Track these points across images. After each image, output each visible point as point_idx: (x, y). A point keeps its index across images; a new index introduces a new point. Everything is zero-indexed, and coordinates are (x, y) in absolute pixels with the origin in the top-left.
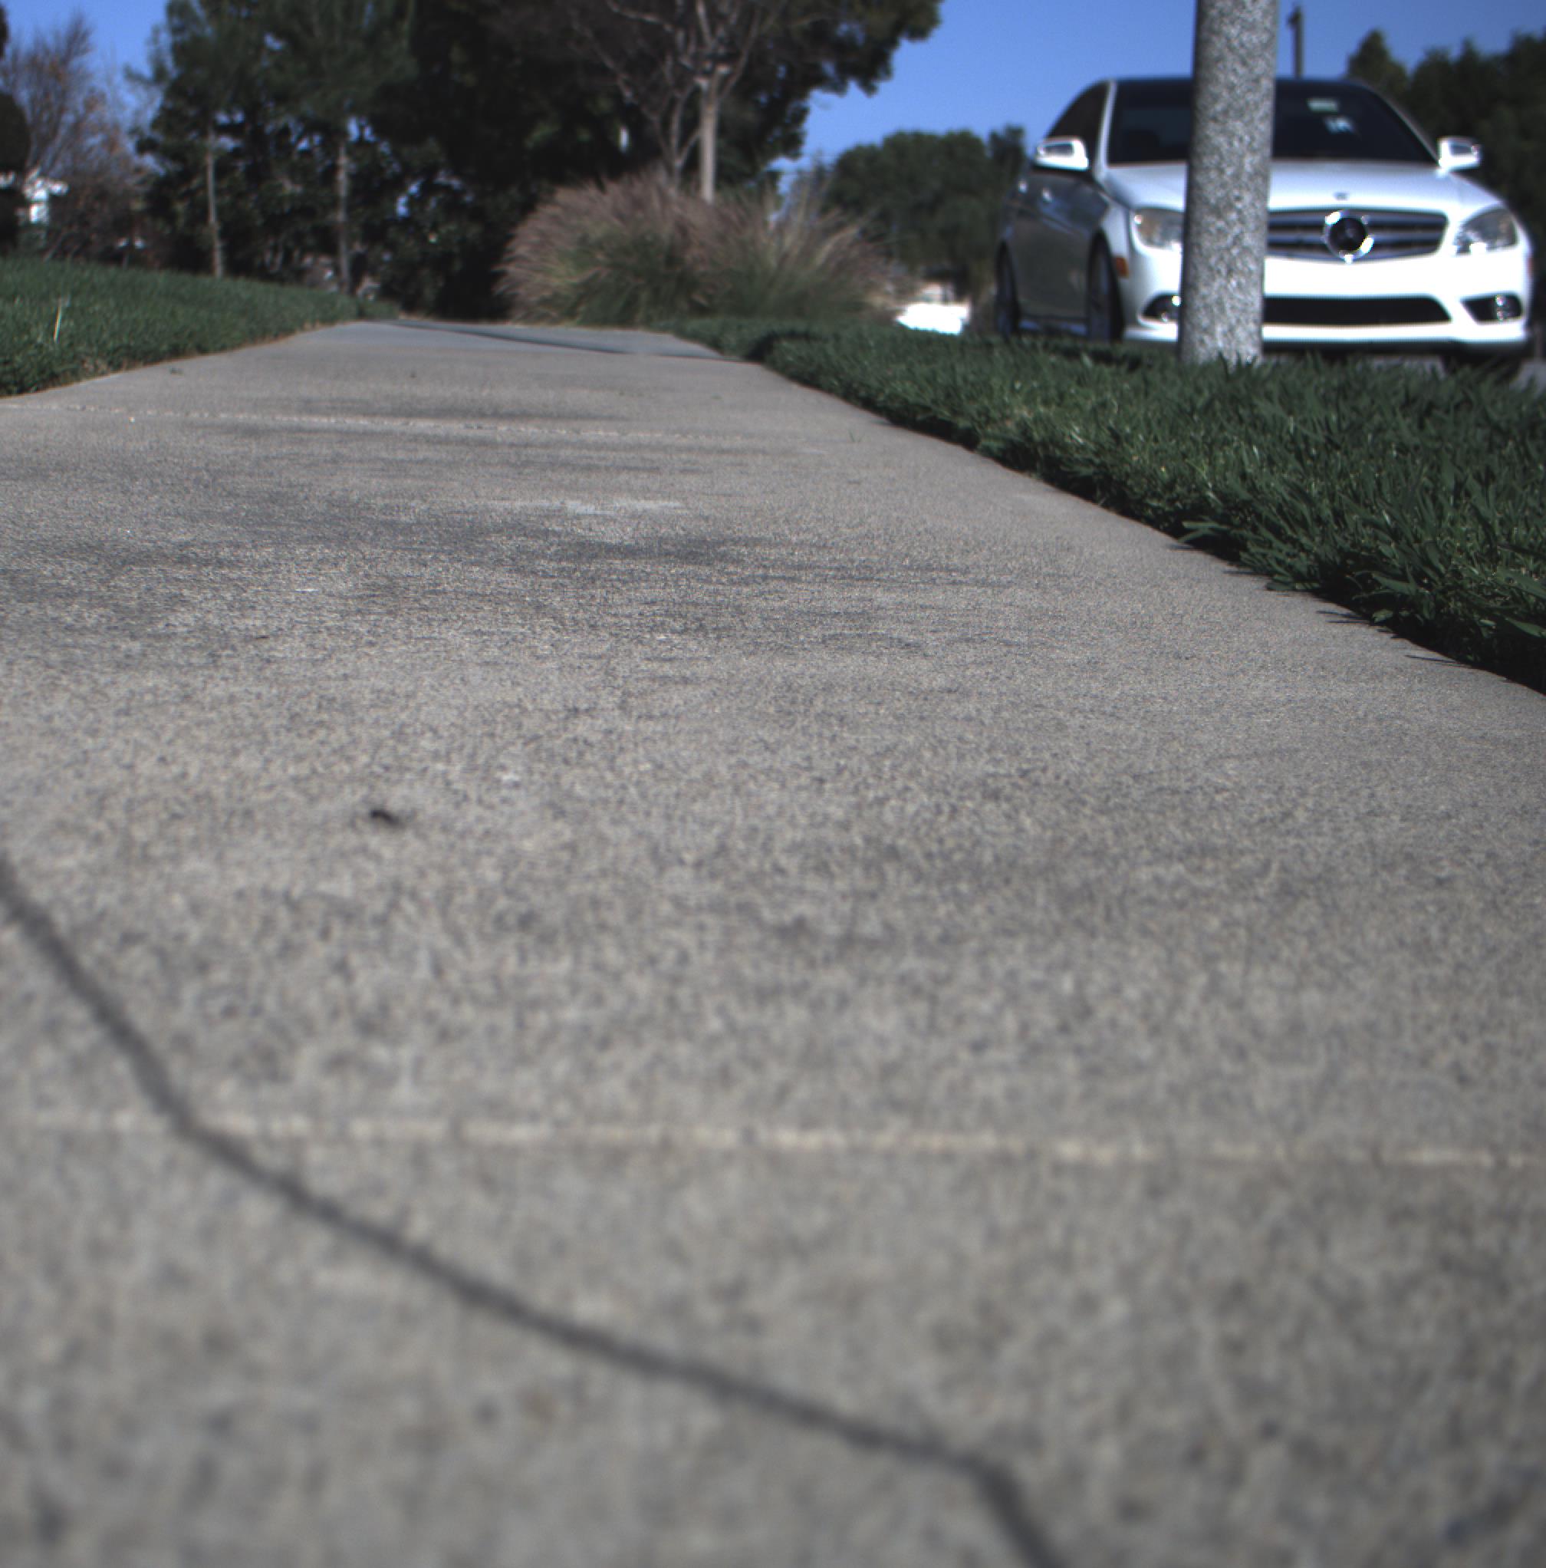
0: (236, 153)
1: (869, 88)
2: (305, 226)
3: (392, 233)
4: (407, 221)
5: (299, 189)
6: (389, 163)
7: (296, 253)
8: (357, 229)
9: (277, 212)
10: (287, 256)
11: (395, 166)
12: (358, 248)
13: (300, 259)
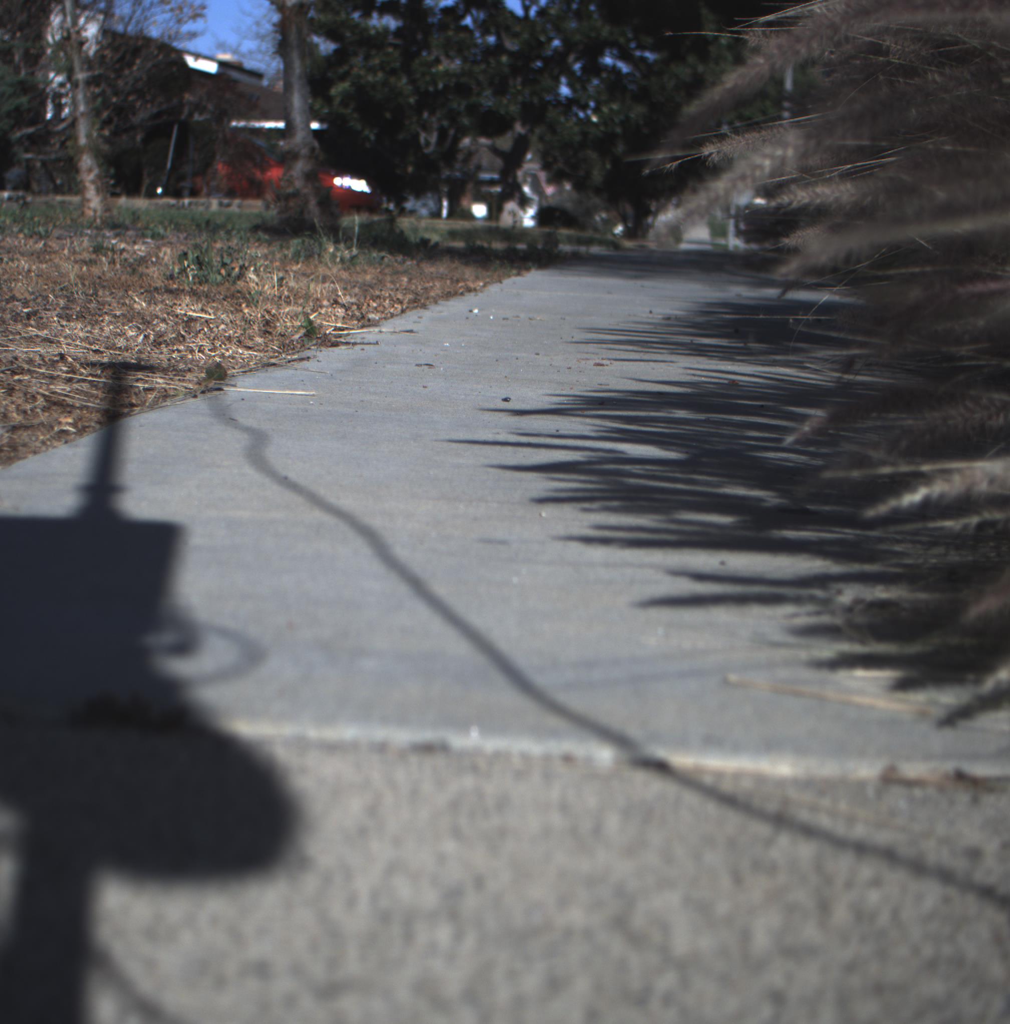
2: (458, 104)
3: (552, 114)
4: (570, 102)
5: (456, 64)
6: (550, 40)
7: (452, 132)
8: (514, 109)
9: (431, 89)
10: (443, 134)
11: (556, 43)
12: (519, 128)
13: (456, 140)
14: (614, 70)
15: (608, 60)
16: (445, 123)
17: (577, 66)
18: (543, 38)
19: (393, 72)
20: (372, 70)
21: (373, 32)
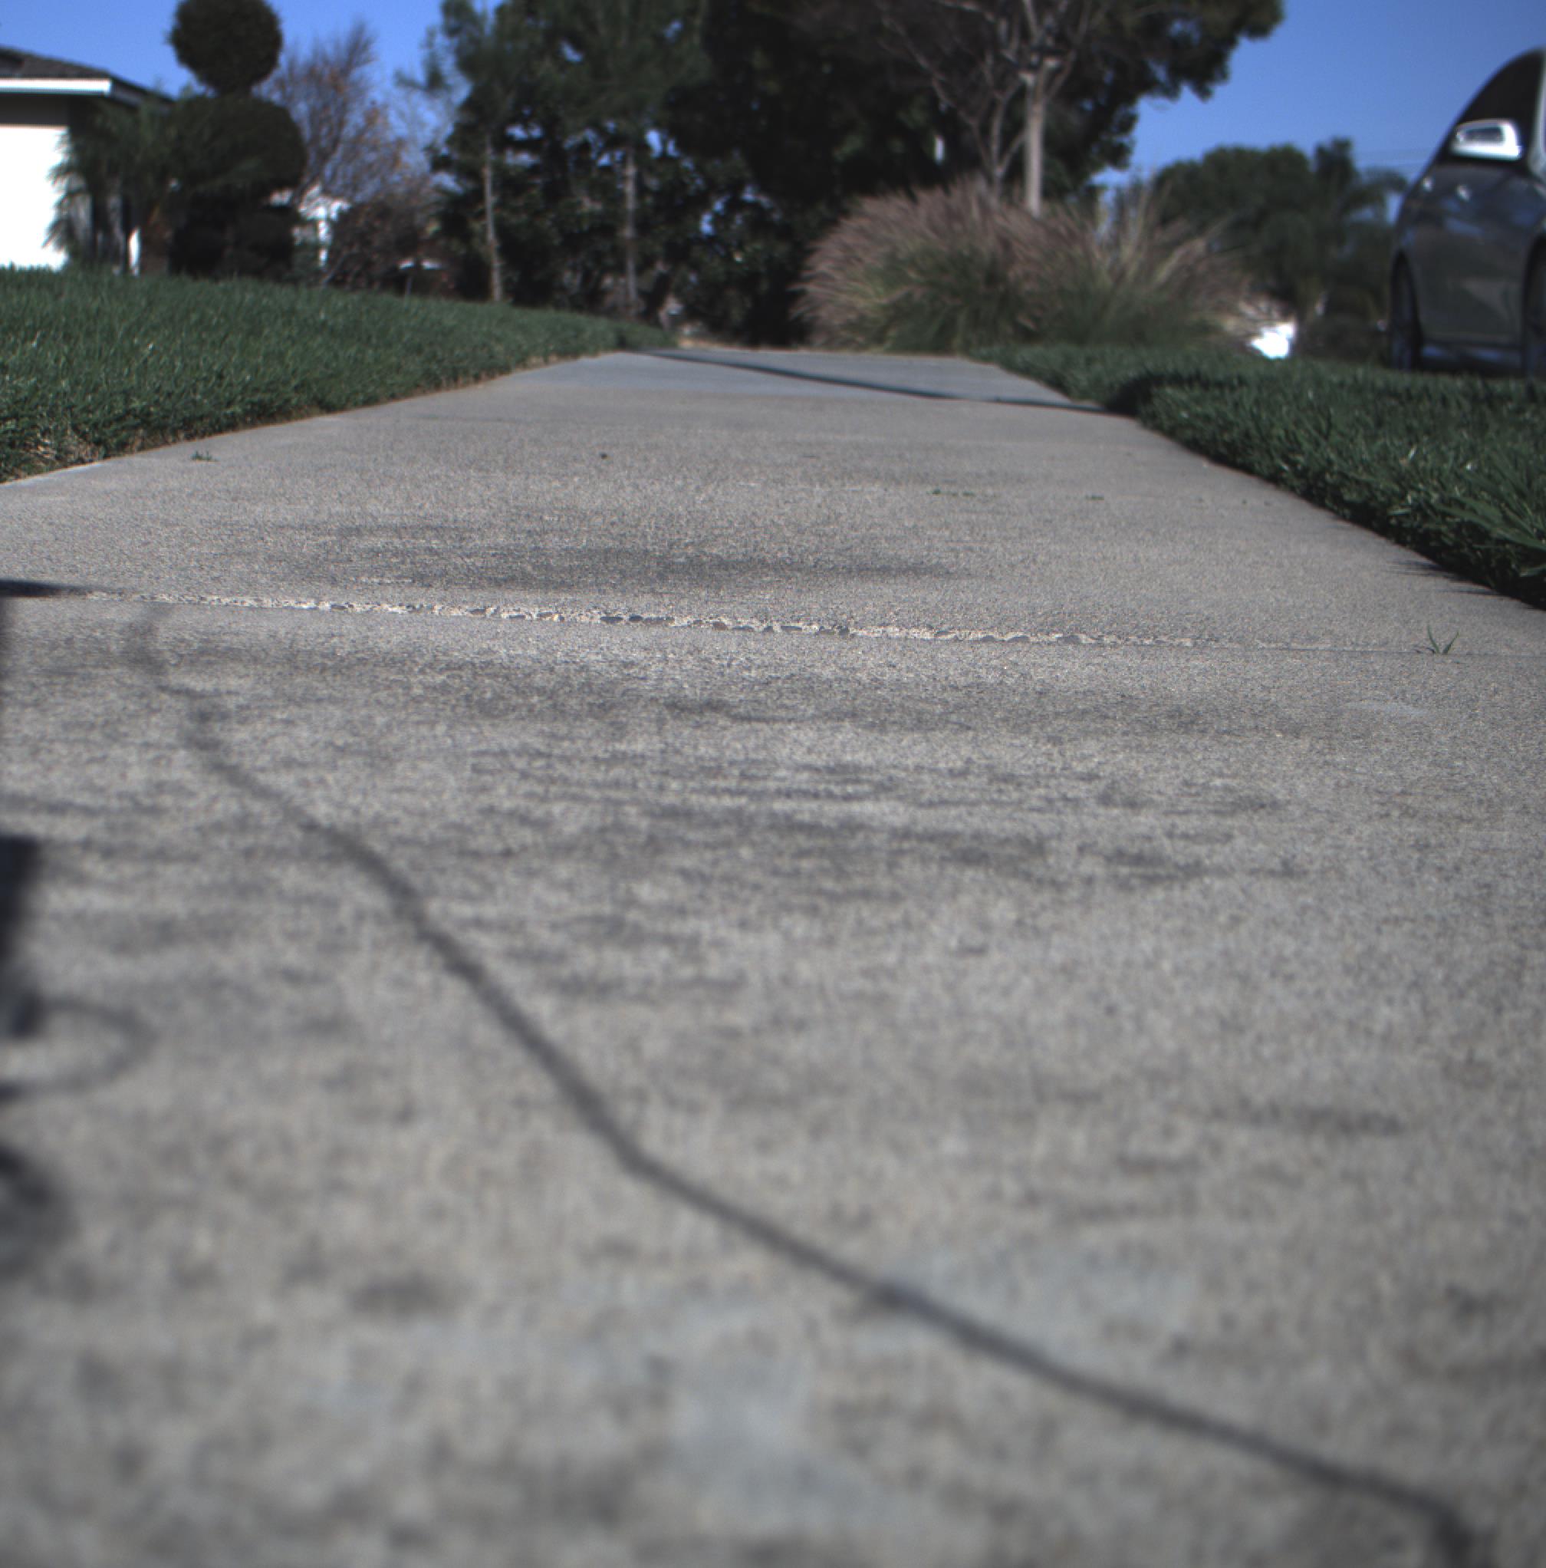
0: (534, 170)
1: (1203, 92)
2: (602, 245)
3: (697, 252)
4: (711, 240)
5: (598, 207)
6: (693, 179)
7: (596, 273)
8: (658, 249)
9: (576, 231)
10: (587, 277)
11: (699, 182)
12: (660, 267)
13: (599, 280)
14: (755, 206)
15: (749, 196)
16: (589, 264)
17: (718, 206)
18: (686, 180)
19: (537, 214)
20: (515, 211)
21: (512, 173)
